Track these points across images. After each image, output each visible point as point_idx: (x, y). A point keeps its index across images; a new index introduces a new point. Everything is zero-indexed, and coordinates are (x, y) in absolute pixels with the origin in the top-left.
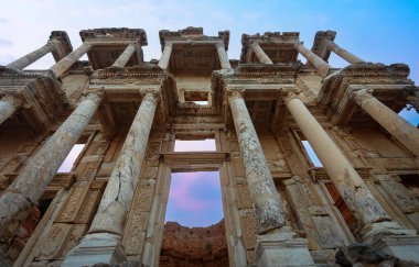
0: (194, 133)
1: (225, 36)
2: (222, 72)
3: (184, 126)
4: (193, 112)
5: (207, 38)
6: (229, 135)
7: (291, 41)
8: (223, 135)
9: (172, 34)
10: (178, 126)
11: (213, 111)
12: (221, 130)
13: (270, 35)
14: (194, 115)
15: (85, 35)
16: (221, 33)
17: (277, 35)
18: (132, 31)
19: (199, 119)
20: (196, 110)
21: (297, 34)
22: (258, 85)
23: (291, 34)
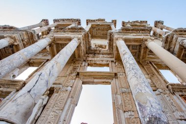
0: (98, 62)
1: (115, 22)
2: (113, 31)
3: (93, 59)
4: (98, 52)
5: (106, 22)
6: (117, 64)
7: (144, 24)
8: (113, 64)
9: (92, 20)
10: (90, 59)
11: (108, 52)
12: (112, 61)
13: (134, 22)
14: (99, 54)
15: (55, 21)
16: (113, 21)
17: (137, 22)
18: (75, 20)
19: (101, 56)
20: (100, 51)
21: (146, 22)
22: (131, 36)
23: (144, 22)
